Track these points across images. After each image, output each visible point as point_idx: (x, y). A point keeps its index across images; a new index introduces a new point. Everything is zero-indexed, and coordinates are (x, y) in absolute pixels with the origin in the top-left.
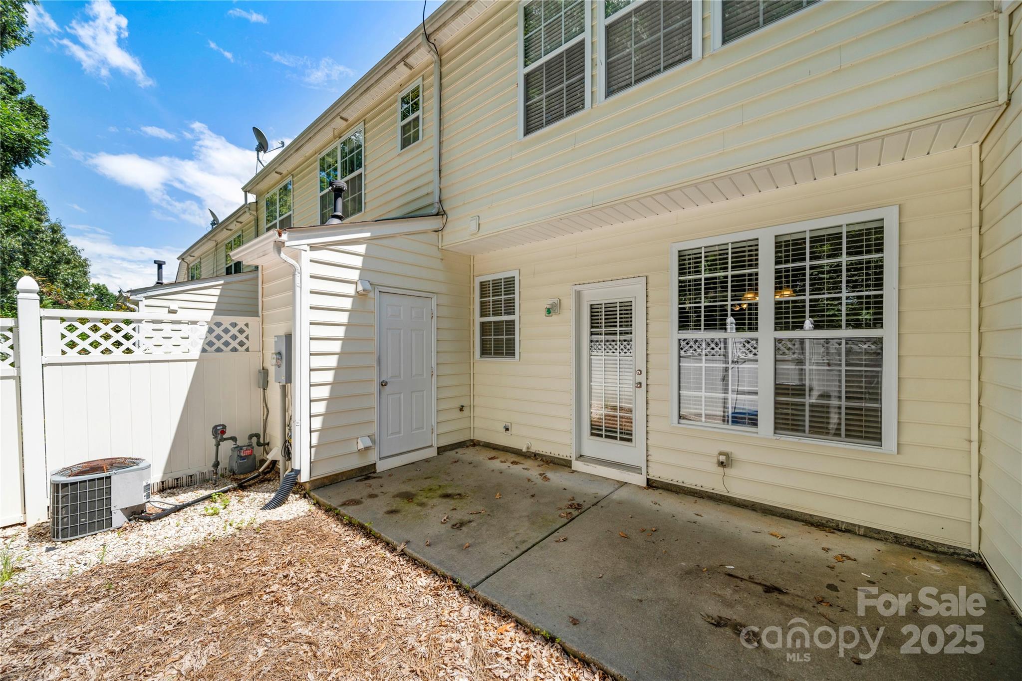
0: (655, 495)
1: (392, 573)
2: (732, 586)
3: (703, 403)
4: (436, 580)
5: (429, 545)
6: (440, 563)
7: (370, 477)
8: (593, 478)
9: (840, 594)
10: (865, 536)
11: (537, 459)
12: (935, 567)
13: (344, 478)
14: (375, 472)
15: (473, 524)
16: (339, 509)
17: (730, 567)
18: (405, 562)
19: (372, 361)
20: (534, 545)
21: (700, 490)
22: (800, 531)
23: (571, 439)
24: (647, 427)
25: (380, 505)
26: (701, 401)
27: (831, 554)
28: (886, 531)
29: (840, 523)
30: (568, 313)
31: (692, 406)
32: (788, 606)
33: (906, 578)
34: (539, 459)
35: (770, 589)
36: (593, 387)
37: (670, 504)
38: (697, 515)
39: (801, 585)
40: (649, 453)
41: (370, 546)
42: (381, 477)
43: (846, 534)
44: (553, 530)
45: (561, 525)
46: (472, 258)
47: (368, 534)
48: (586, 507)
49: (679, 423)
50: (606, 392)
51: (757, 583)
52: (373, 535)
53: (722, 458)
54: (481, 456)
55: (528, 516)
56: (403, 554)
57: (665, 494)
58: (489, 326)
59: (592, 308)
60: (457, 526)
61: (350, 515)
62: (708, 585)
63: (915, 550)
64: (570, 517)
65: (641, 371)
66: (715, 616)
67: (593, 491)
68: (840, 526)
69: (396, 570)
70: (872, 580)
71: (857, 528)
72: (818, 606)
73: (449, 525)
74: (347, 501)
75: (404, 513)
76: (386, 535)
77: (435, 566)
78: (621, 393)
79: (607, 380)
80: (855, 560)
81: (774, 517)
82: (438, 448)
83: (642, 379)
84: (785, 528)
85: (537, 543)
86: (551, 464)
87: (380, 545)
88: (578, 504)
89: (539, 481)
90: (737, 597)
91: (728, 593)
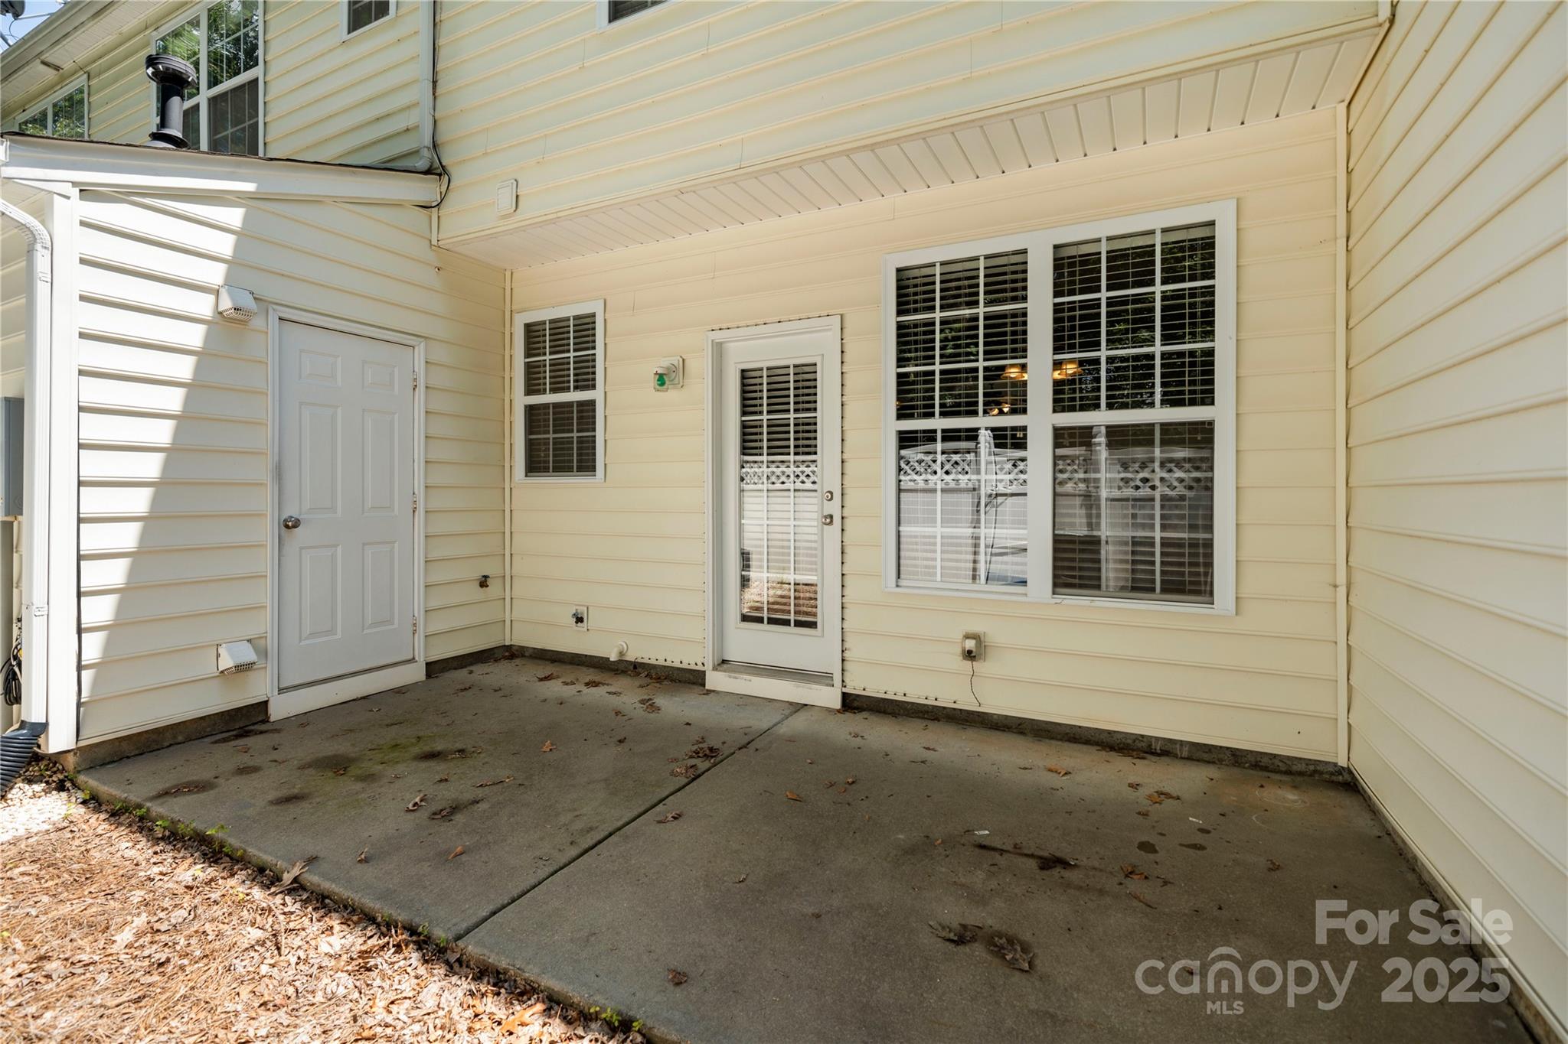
0: (856, 722)
1: (256, 934)
2: (985, 866)
3: (939, 548)
4: (369, 934)
5: (366, 861)
6: (386, 896)
7: (251, 731)
8: (745, 701)
9: (1161, 856)
10: (1189, 759)
11: (638, 674)
12: (1291, 796)
13: (180, 738)
14: (266, 720)
15: (483, 806)
16: (148, 804)
17: (982, 833)
18: (298, 905)
19: (263, 472)
20: (610, 835)
21: (934, 707)
22: (1093, 761)
23: (703, 630)
24: (843, 596)
25: (260, 790)
26: (935, 544)
27: (1143, 792)
28: (1221, 747)
29: (1153, 740)
30: (700, 383)
31: (920, 554)
32: (1080, 888)
33: (1254, 818)
34: (643, 675)
35: (1049, 863)
36: (746, 528)
37: (880, 734)
38: (928, 749)
39: (1098, 849)
40: (847, 645)
41: (212, 880)
42: (277, 731)
43: (1163, 758)
44: (655, 801)
45: (672, 789)
46: (508, 274)
47: (213, 852)
48: (726, 753)
49: (897, 586)
50: (771, 536)
51: (1027, 855)
52: (227, 855)
53: (970, 644)
54: (523, 676)
55: (606, 780)
56: (297, 888)
57: (874, 718)
58: (545, 414)
59: (743, 378)
60: (444, 813)
61: (173, 815)
62: (944, 870)
63: (1260, 773)
64: (691, 774)
65: (831, 493)
66: (955, 925)
67: (743, 723)
68: (1153, 747)
69: (268, 926)
70: (1205, 827)
71: (1178, 746)
72: (1128, 881)
73: (424, 814)
74: (173, 787)
75: (318, 800)
76: (259, 849)
77: (371, 905)
78: (798, 537)
79: (772, 514)
80: (1178, 798)
81: (1053, 742)
82: (428, 664)
83: (834, 508)
84: (1071, 757)
85: (619, 829)
86: (665, 682)
87: (241, 875)
88: (711, 749)
89: (639, 712)
90: (993, 884)
91: (978, 879)
